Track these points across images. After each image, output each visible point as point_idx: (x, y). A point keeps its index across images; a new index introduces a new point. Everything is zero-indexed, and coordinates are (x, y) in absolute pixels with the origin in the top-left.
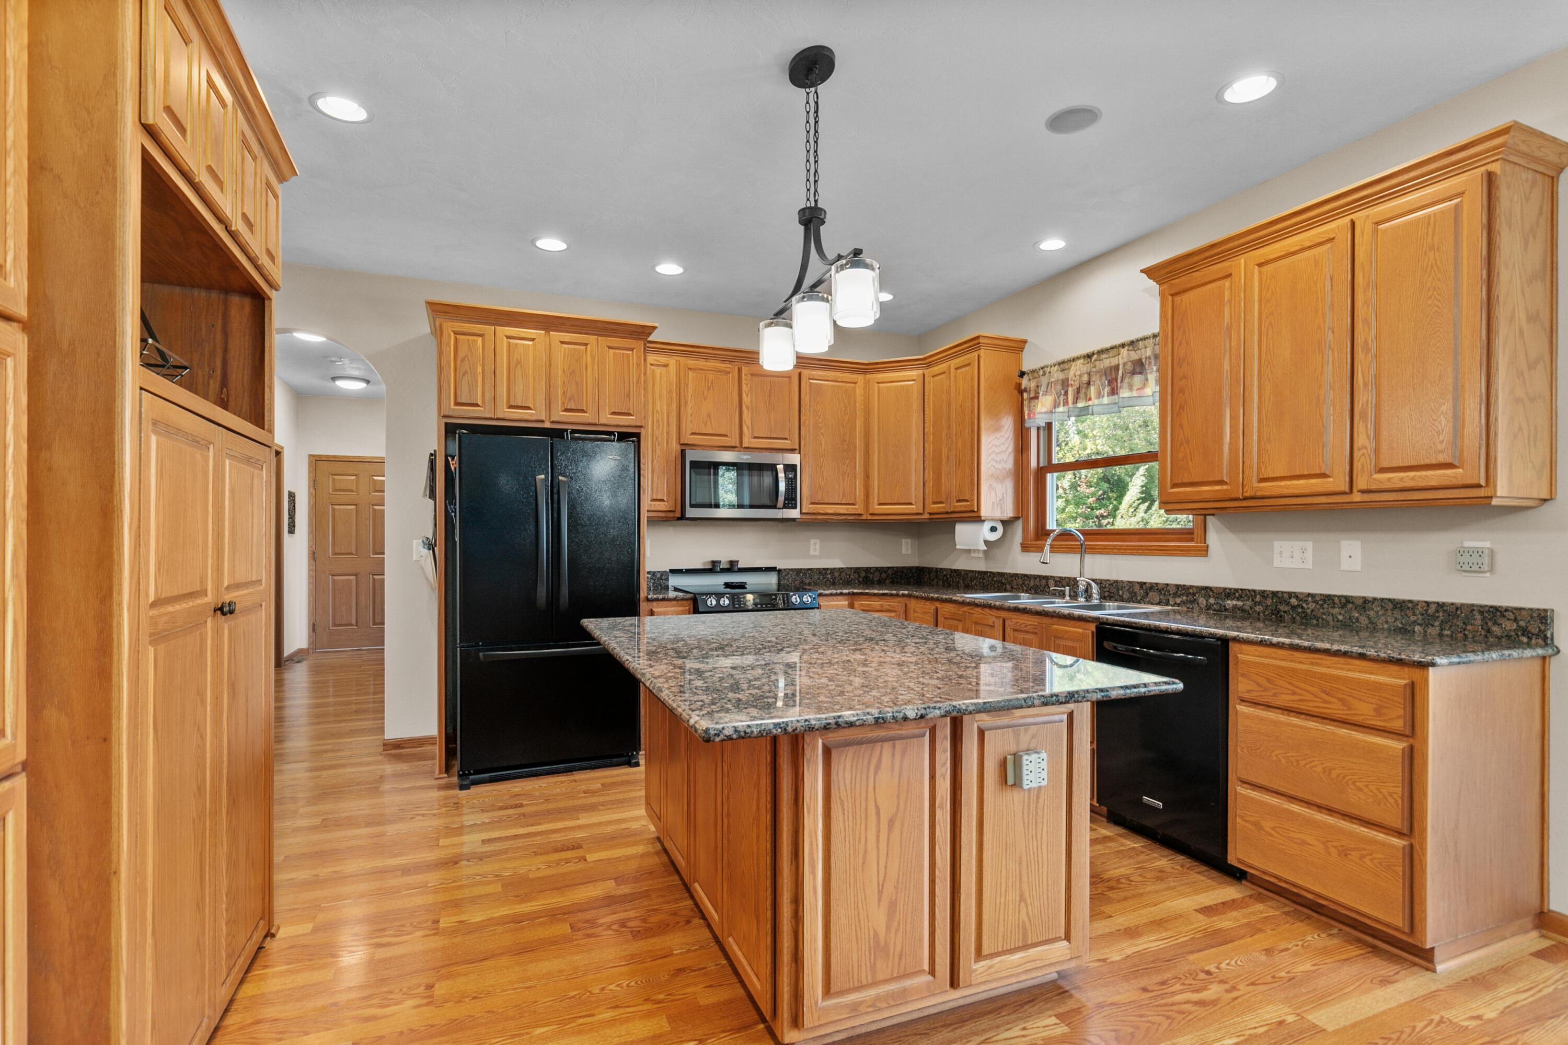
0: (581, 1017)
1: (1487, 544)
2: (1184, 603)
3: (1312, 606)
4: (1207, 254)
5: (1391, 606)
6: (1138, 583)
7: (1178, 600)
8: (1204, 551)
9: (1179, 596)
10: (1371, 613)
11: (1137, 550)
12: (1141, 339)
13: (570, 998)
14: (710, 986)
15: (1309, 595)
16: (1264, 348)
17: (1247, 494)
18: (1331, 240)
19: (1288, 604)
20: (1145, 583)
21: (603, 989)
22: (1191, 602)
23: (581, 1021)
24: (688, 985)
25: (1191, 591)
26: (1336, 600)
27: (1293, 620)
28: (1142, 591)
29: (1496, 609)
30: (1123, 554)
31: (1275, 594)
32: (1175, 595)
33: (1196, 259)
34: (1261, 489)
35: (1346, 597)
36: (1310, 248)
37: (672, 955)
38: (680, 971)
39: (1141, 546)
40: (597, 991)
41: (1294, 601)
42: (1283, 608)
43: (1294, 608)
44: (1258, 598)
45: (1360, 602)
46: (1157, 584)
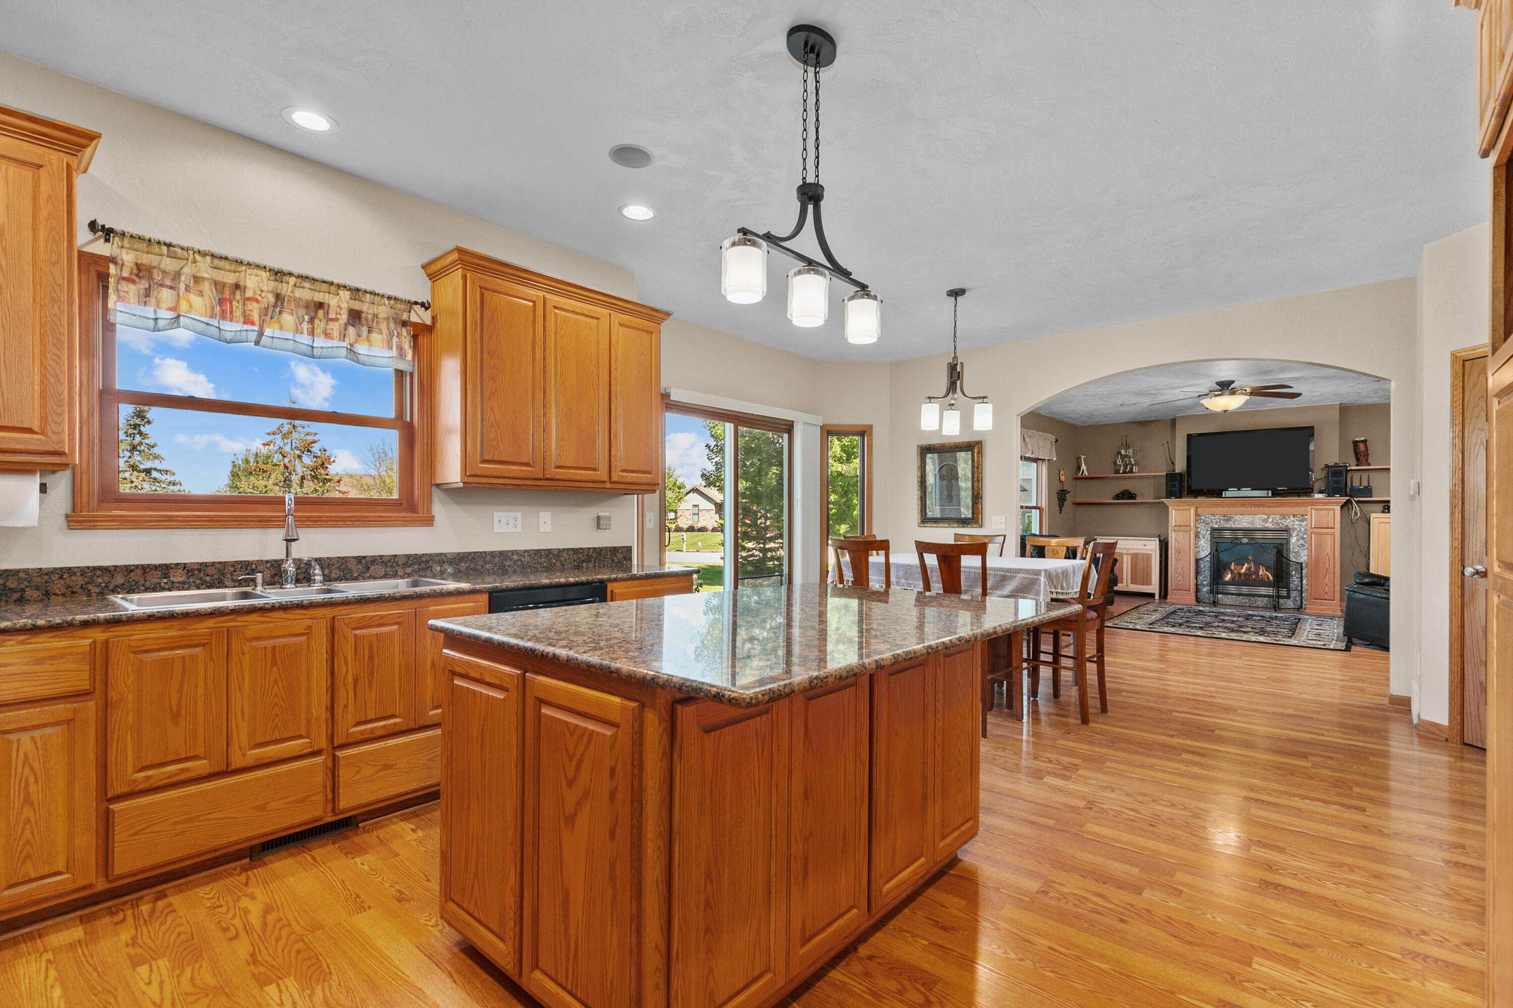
0: (1061, 953)
1: (607, 514)
2: (416, 571)
3: (528, 559)
4: (518, 273)
5: (572, 552)
6: (354, 557)
7: (409, 570)
8: (429, 521)
9: (410, 566)
10: (562, 559)
11: (345, 521)
12: (371, 293)
13: (1056, 973)
14: (943, 906)
15: (526, 551)
16: (559, 371)
17: (548, 476)
18: (598, 319)
19: (511, 559)
20: (364, 557)
21: (1022, 960)
22: (423, 569)
23: (1063, 950)
24: (956, 917)
25: (424, 559)
26: (543, 553)
27: (515, 572)
28: (360, 566)
29: (615, 548)
30: (321, 526)
31: (501, 553)
32: (405, 565)
33: (508, 270)
34: (558, 473)
35: (548, 550)
36: (586, 316)
37: (932, 943)
38: (944, 929)
39: (352, 517)
40: (1028, 961)
41: (515, 557)
42: (507, 563)
43: (515, 562)
44: (488, 559)
45: (556, 553)
46: (381, 557)
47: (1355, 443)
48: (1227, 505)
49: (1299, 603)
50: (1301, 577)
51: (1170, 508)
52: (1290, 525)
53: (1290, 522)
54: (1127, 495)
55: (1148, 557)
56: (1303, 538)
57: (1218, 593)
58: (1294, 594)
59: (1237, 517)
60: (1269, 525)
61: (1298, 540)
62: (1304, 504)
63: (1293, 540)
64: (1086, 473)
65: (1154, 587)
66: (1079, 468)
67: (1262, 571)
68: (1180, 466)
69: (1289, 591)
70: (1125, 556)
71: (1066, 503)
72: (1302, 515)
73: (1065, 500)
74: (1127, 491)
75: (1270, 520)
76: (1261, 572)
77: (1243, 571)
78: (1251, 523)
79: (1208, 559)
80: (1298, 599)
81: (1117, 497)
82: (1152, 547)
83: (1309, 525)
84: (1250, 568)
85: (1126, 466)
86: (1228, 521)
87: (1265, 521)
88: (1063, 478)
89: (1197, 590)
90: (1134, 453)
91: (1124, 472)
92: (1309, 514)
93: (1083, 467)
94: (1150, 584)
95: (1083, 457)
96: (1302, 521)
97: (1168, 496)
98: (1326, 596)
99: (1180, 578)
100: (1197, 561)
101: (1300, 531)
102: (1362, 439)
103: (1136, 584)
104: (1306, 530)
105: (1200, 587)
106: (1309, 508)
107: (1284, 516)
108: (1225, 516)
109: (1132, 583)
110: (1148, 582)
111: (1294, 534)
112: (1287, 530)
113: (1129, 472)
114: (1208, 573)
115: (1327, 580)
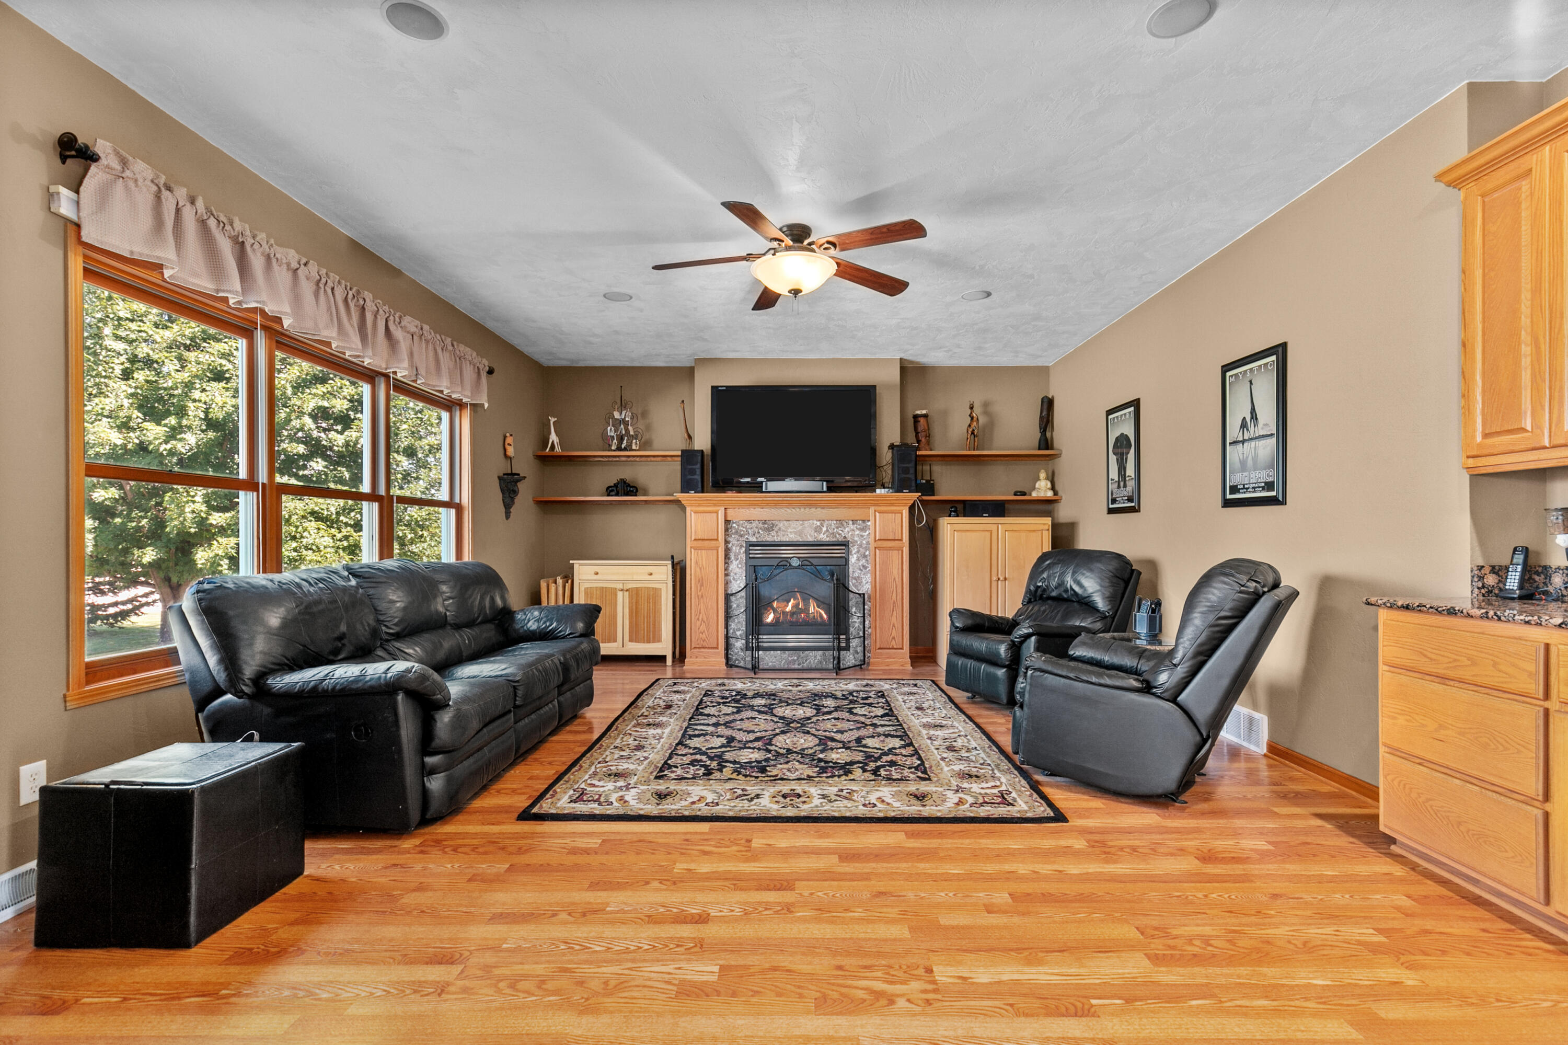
47: (916, 417)
48: (769, 504)
49: (860, 656)
50: (864, 617)
51: (688, 509)
52: (849, 538)
53: (849, 532)
54: (626, 488)
55: (654, 595)
56: (865, 556)
57: (759, 648)
58: (854, 643)
59: (781, 525)
60: (823, 537)
61: (858, 560)
62: (866, 505)
63: (853, 559)
64: (558, 449)
65: (664, 646)
66: (545, 441)
67: (813, 608)
68: (703, 441)
69: (848, 640)
70: (620, 594)
71: (519, 500)
72: (864, 521)
73: (515, 492)
74: (623, 481)
75: (824, 529)
76: (811, 610)
77: (789, 608)
78: (800, 533)
79: (743, 594)
80: (860, 649)
81: (610, 491)
82: (662, 575)
83: (872, 536)
84: (798, 604)
85: (621, 439)
86: (769, 530)
87: (818, 530)
88: (511, 451)
89: (728, 647)
90: (632, 418)
91: (619, 449)
92: (872, 518)
93: (553, 437)
94: (659, 641)
95: (552, 420)
96: (863, 529)
97: (686, 487)
98: (893, 644)
99: (703, 627)
100: (728, 597)
101: (861, 546)
102: (924, 412)
103: (637, 641)
104: (868, 543)
105: (732, 641)
106: (872, 510)
107: (841, 522)
108: (765, 522)
109: (631, 640)
110: (656, 638)
111: (854, 550)
112: (845, 544)
113: (625, 449)
114: (742, 618)
115: (894, 619)
